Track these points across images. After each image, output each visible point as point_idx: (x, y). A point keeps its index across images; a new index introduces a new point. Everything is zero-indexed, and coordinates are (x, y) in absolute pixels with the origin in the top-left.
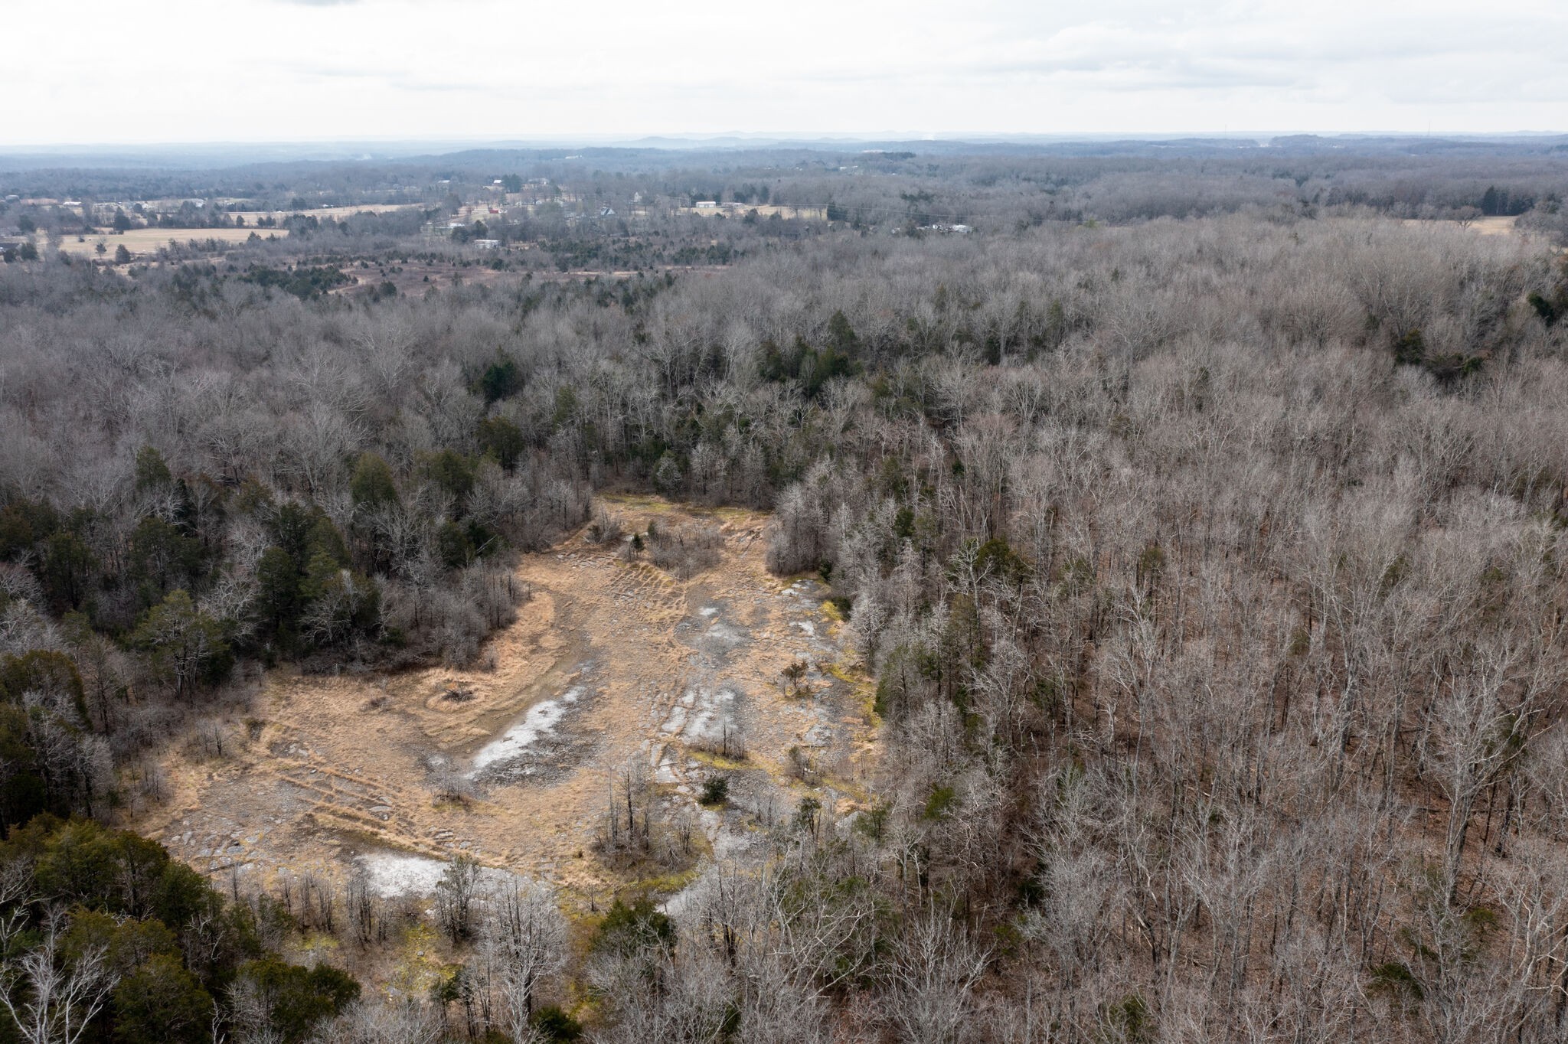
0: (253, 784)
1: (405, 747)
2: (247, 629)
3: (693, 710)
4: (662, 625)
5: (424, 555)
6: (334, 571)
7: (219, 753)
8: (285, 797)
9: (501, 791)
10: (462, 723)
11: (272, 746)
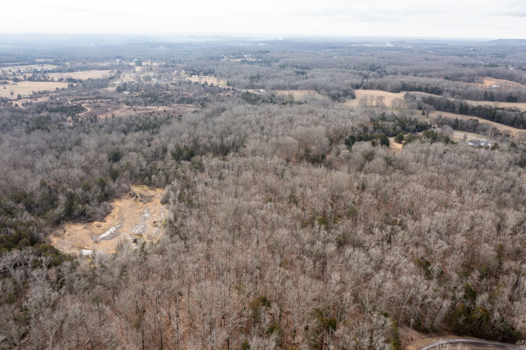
0: (65, 240)
1: (89, 235)
2: (63, 215)
3: (137, 229)
4: (137, 213)
5: (95, 200)
6: (78, 205)
7: (59, 236)
8: (70, 242)
9: (103, 241)
10: (99, 230)
11: (68, 235)
